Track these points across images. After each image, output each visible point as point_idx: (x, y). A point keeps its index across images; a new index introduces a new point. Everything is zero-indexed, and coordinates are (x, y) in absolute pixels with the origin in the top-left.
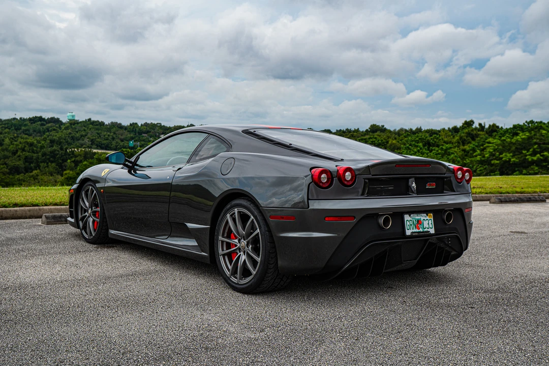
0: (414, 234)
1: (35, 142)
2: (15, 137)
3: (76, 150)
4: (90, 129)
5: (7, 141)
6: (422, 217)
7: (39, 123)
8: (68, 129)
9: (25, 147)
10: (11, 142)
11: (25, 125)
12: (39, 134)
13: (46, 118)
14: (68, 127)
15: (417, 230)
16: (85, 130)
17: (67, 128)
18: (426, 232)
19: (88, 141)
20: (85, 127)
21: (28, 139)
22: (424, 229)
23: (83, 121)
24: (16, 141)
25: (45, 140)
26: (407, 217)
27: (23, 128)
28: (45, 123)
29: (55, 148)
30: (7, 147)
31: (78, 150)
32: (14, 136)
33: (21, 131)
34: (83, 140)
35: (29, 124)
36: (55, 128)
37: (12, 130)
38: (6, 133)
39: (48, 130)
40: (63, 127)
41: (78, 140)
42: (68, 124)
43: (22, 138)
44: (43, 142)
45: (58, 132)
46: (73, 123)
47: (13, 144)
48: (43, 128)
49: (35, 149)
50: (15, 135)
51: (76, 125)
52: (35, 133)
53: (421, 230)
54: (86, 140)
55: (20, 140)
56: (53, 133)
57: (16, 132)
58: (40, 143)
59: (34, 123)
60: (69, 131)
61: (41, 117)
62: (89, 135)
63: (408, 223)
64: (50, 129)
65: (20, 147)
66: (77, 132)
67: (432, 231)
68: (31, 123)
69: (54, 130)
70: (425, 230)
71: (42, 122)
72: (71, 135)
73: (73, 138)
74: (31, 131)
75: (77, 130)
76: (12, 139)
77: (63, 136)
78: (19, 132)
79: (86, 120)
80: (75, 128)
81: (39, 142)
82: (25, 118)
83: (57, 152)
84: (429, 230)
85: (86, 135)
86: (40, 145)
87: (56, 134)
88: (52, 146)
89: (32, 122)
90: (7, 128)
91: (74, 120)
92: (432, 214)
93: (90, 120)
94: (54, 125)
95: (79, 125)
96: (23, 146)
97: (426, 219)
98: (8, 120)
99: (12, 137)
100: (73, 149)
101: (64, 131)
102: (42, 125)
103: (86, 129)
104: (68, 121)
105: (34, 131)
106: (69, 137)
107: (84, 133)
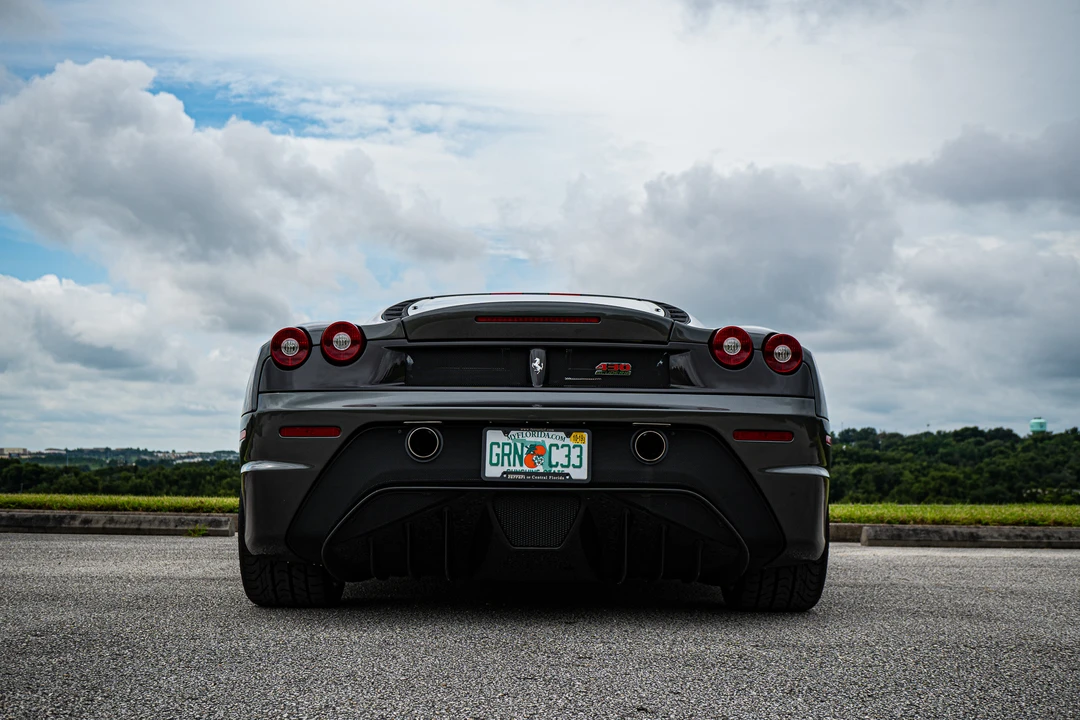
0: (510, 477)
1: (961, 476)
2: (924, 468)
3: (1040, 491)
4: (1075, 449)
5: (907, 476)
6: (547, 439)
7: (972, 440)
8: (1029, 451)
9: (941, 486)
10: (917, 477)
11: (946, 445)
12: (971, 462)
13: (986, 430)
14: (1029, 445)
15: (525, 468)
16: (1063, 452)
17: (1026, 449)
18: (555, 474)
19: (1071, 474)
20: (1064, 445)
21: (947, 471)
22: (551, 466)
23: (1061, 435)
24: (925, 475)
25: (980, 471)
26: (493, 436)
27: (941, 450)
28: (983, 439)
29: (998, 487)
30: (908, 486)
31: (1044, 491)
32: (921, 465)
33: (937, 456)
34: (1060, 472)
35: (954, 443)
36: (1002, 448)
37: (921, 455)
38: (907, 460)
39: (989, 453)
40: (1019, 447)
41: (1049, 472)
42: (1031, 442)
43: (937, 469)
44: (975, 477)
45: (1008, 457)
46: (1041, 437)
47: (920, 481)
48: (979, 450)
49: (960, 490)
50: (925, 464)
51: (1047, 442)
52: (964, 460)
53: (540, 469)
54: (1066, 473)
55: (933, 473)
56: (998, 459)
57: (927, 458)
58: (970, 479)
59: (963, 440)
60: (1031, 454)
61: (975, 430)
62: (1072, 462)
63: (496, 450)
64: (994, 450)
65: (931, 486)
66: (1047, 456)
67: (581, 474)
68: (958, 441)
69: (1002, 452)
70: (553, 469)
71: (978, 438)
72: (1036, 462)
73: (1039, 469)
74: (957, 456)
75: (1047, 452)
76: (919, 471)
77: (1019, 464)
78: (932, 459)
79: (1067, 432)
80: (1044, 449)
81: (968, 476)
82: (947, 431)
83: (1001, 496)
84: (566, 470)
85: (1066, 462)
86: (969, 482)
87: (1005, 460)
88: (993, 484)
89: (959, 438)
90: (911, 451)
91: (1043, 432)
92: (585, 435)
93: (1075, 430)
94: (1002, 442)
95: (1052, 442)
96: (937, 485)
97: (560, 443)
98: (915, 437)
99: (918, 467)
100: (1034, 490)
101: (1021, 455)
102: (979, 443)
103: (1066, 449)
104: (1031, 433)
105: (963, 456)
106: (1030, 466)
107: (1061, 458)
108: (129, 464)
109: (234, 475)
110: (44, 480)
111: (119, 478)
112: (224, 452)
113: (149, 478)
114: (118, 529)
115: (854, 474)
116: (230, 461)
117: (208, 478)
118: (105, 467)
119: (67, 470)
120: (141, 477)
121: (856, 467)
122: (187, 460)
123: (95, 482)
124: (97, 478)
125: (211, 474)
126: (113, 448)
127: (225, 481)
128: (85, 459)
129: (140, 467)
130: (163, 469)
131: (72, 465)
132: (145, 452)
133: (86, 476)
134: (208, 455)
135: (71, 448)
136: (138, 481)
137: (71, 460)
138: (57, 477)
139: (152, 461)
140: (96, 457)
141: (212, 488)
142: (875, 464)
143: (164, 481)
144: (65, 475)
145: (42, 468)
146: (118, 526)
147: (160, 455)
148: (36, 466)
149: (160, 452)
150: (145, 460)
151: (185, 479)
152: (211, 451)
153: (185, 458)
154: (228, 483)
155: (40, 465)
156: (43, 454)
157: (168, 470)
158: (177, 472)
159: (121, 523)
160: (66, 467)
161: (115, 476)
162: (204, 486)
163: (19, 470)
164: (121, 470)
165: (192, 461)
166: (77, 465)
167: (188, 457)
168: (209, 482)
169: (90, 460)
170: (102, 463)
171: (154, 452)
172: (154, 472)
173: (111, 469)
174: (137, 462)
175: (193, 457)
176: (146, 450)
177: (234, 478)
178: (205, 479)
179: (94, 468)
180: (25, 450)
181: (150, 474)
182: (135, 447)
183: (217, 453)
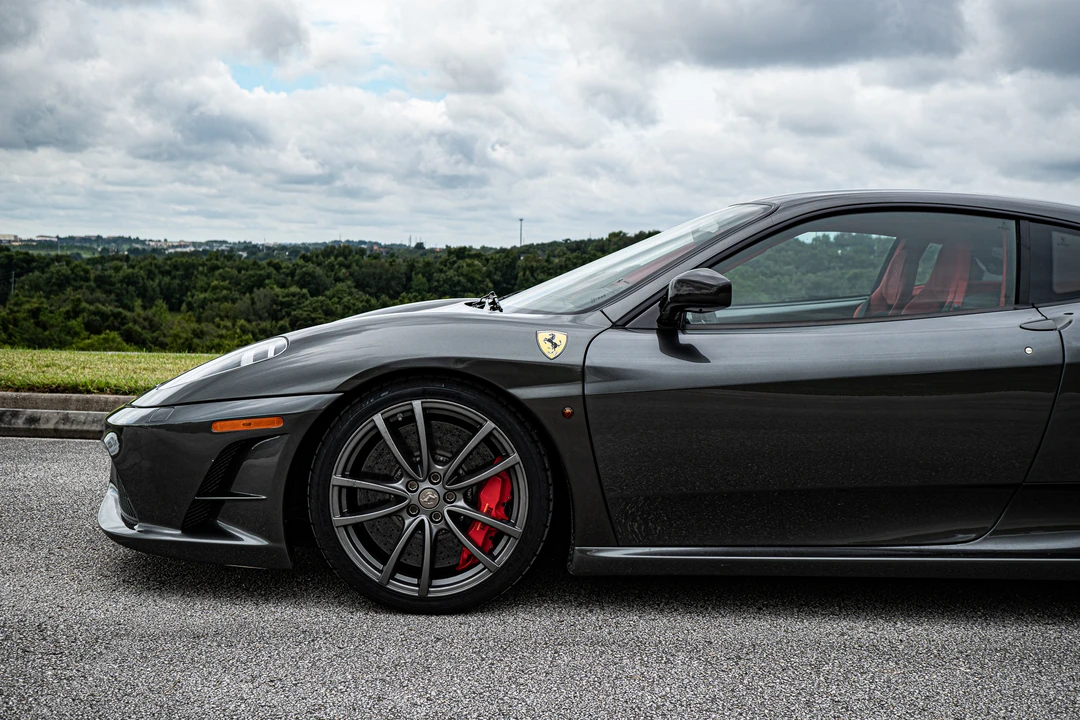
108: (121, 253)
109: (226, 266)
111: (111, 268)
112: (216, 242)
113: (141, 268)
114: (75, 431)
115: (849, 279)
116: (223, 251)
117: (201, 268)
118: (97, 255)
119: (58, 258)
120: (133, 267)
121: (852, 272)
122: (179, 250)
123: (87, 272)
124: (89, 267)
125: (203, 265)
126: (105, 236)
127: (217, 273)
128: (76, 247)
129: (132, 256)
130: (155, 258)
131: (64, 253)
132: (137, 240)
133: (77, 266)
134: (200, 244)
135: (62, 236)
136: (130, 270)
137: (62, 248)
138: (48, 265)
139: (144, 250)
140: (88, 245)
141: (205, 279)
142: (871, 269)
143: (156, 271)
144: (57, 264)
145: (33, 256)
146: (74, 427)
147: (152, 243)
148: (27, 254)
150: (137, 249)
151: (178, 270)
152: (203, 240)
153: (177, 247)
154: (220, 274)
155: (30, 252)
156: (34, 241)
157: (160, 259)
158: (169, 262)
159: (79, 423)
160: (57, 256)
161: (107, 265)
162: (196, 277)
163: (10, 258)
164: (114, 258)
165: (184, 250)
166: (69, 253)
167: (180, 246)
168: (202, 273)
169: (82, 248)
170: (94, 251)
172: (147, 262)
173: (102, 257)
174: (129, 250)
175: (185, 246)
176: (138, 238)
177: (227, 269)
178: (197, 269)
179: (86, 255)
180: (15, 237)
181: (142, 264)
182: (127, 236)
183: (208, 243)
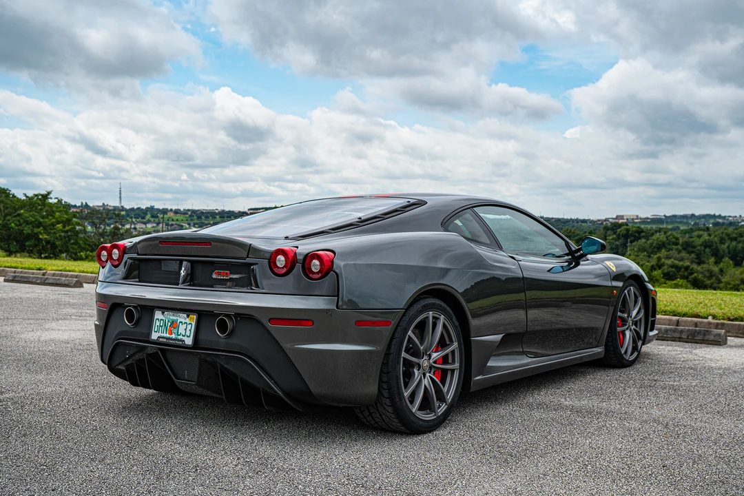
18: (179, 340)
22: (178, 335)
67: (189, 341)
84: (183, 338)
92: (195, 316)
110: (644, 237)
149: (730, 216)
171: (725, 216)
